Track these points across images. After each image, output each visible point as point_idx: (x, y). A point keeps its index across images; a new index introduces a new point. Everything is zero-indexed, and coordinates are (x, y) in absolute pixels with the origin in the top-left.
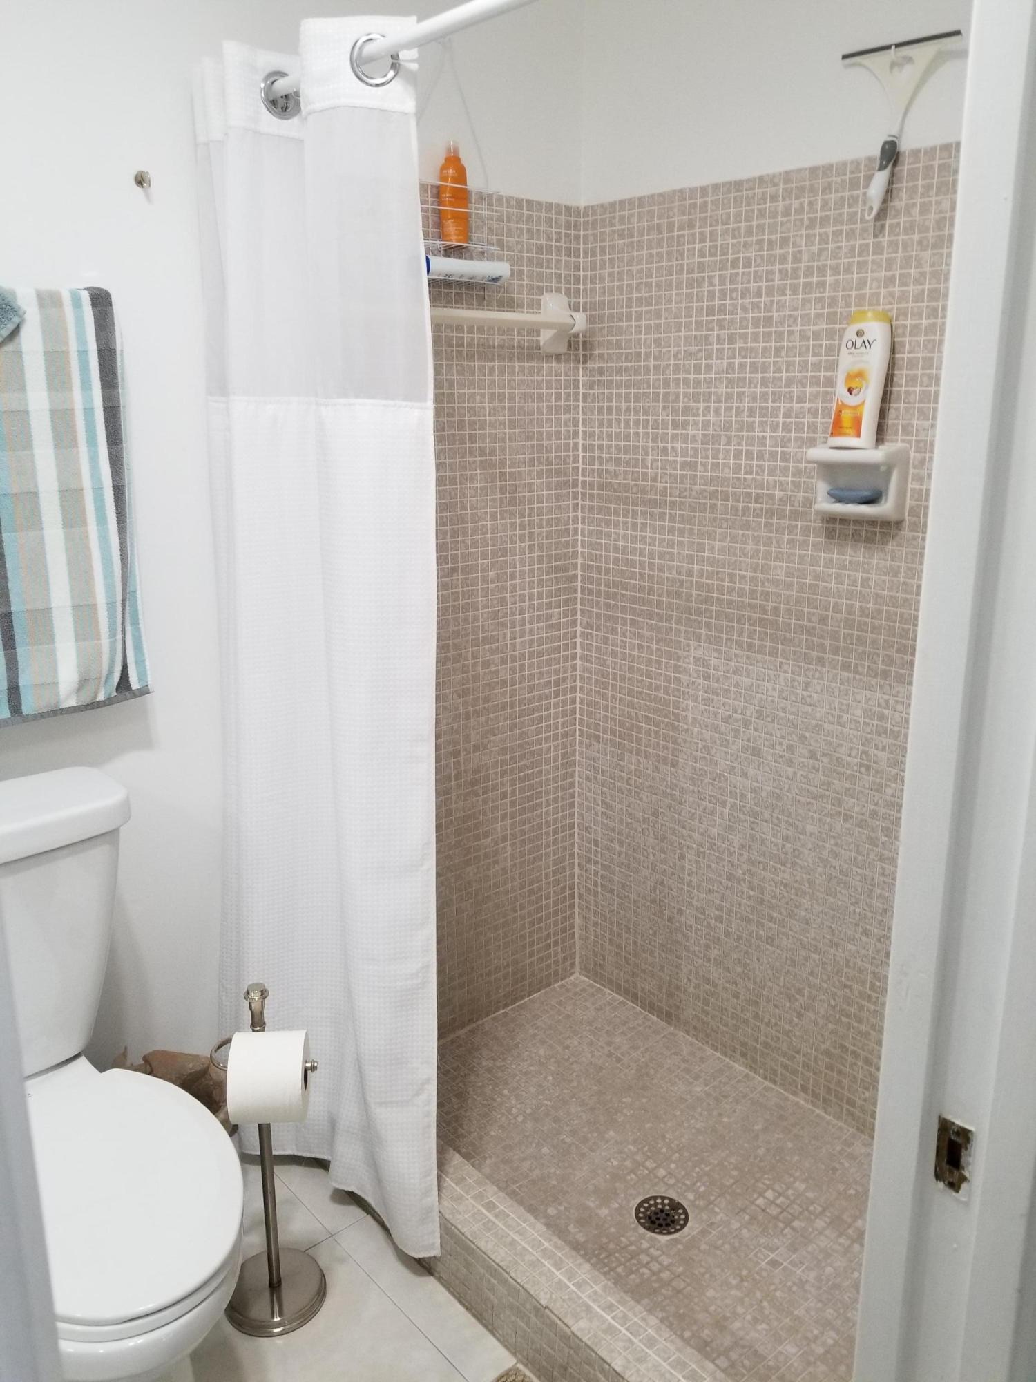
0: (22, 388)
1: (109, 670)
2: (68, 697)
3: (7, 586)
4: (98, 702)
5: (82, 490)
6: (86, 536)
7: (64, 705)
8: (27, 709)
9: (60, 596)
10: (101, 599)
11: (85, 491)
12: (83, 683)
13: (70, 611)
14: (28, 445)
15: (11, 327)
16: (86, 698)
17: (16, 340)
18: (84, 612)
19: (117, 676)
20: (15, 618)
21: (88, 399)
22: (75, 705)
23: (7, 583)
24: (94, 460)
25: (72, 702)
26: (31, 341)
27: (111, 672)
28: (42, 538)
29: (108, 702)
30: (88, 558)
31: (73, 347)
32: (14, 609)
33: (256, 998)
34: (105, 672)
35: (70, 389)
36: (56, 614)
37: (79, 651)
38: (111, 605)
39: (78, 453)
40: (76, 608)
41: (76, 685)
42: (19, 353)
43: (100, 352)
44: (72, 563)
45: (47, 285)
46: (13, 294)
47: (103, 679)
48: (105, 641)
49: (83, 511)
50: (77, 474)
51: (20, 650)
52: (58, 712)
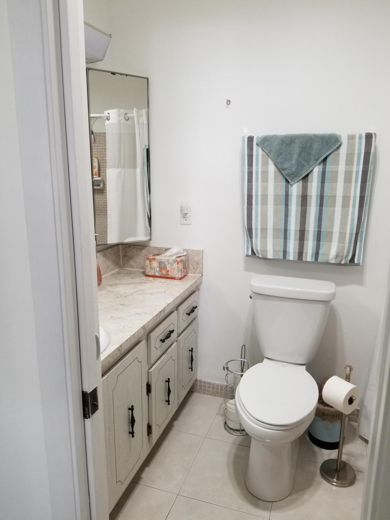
0: (338, 164)
1: (347, 254)
2: (332, 259)
3: (321, 223)
4: (342, 264)
5: (350, 196)
6: (348, 211)
7: (330, 262)
8: (320, 260)
9: (336, 229)
10: (348, 231)
11: (351, 197)
12: (337, 256)
13: (338, 233)
14: (336, 181)
15: (337, 146)
16: (337, 261)
17: (339, 150)
18: (342, 234)
19: (350, 257)
20: (322, 232)
21: (358, 168)
22: (334, 263)
23: (321, 222)
24: (356, 187)
25: (333, 262)
26: (343, 150)
27: (347, 256)
28: (334, 210)
29: (345, 265)
30: (347, 218)
31: (356, 151)
32: (322, 230)
33: (348, 370)
34: (345, 255)
35: (353, 165)
36: (334, 234)
37: (338, 246)
38: (351, 234)
39: (351, 185)
40: (340, 233)
41: (335, 257)
42: (339, 154)
43: (365, 153)
44: (342, 219)
45: (351, 133)
46: (340, 136)
47: (344, 257)
48: (347, 245)
49: (349, 203)
50: (350, 191)
51: (321, 242)
52: (328, 263)
